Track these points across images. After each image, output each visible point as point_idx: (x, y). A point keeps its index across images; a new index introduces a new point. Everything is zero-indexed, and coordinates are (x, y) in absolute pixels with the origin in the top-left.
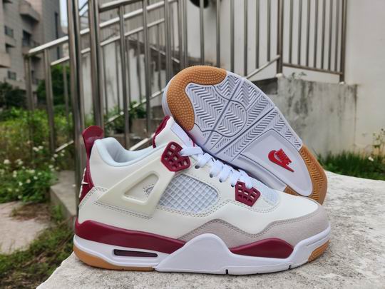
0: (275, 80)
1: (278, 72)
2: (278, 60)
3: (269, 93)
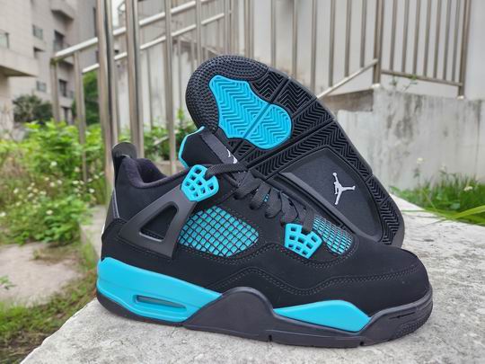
0: (370, 92)
1: (374, 82)
2: (375, 66)
3: (361, 110)
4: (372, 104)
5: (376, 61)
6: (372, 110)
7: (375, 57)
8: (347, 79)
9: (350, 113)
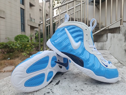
2: (121, 20)
3: (115, 33)
6: (120, 33)
8: (111, 24)
9: (112, 34)
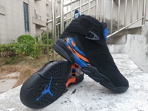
0: (141, 27)
1: (142, 24)
2: (143, 19)
3: (136, 34)
4: (141, 32)
5: (143, 17)
6: (141, 34)
7: (143, 16)
8: (131, 24)
9: (132, 35)
